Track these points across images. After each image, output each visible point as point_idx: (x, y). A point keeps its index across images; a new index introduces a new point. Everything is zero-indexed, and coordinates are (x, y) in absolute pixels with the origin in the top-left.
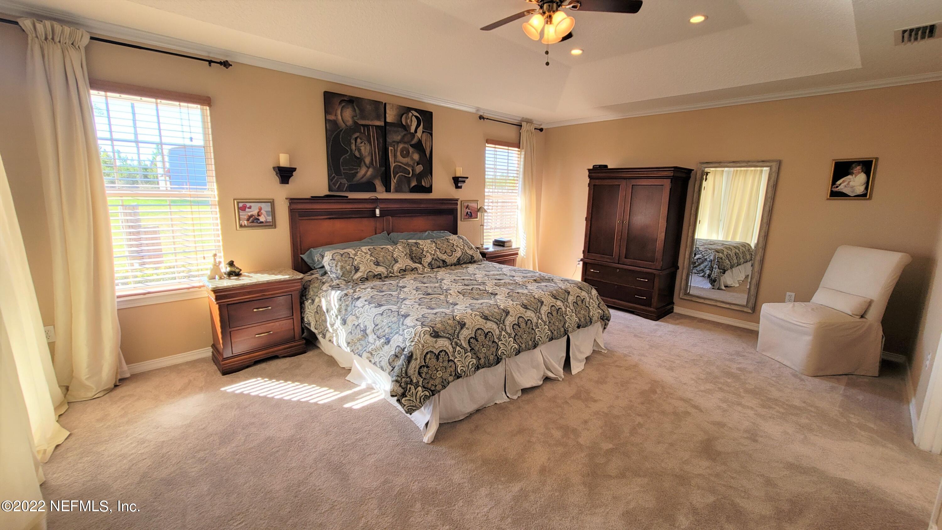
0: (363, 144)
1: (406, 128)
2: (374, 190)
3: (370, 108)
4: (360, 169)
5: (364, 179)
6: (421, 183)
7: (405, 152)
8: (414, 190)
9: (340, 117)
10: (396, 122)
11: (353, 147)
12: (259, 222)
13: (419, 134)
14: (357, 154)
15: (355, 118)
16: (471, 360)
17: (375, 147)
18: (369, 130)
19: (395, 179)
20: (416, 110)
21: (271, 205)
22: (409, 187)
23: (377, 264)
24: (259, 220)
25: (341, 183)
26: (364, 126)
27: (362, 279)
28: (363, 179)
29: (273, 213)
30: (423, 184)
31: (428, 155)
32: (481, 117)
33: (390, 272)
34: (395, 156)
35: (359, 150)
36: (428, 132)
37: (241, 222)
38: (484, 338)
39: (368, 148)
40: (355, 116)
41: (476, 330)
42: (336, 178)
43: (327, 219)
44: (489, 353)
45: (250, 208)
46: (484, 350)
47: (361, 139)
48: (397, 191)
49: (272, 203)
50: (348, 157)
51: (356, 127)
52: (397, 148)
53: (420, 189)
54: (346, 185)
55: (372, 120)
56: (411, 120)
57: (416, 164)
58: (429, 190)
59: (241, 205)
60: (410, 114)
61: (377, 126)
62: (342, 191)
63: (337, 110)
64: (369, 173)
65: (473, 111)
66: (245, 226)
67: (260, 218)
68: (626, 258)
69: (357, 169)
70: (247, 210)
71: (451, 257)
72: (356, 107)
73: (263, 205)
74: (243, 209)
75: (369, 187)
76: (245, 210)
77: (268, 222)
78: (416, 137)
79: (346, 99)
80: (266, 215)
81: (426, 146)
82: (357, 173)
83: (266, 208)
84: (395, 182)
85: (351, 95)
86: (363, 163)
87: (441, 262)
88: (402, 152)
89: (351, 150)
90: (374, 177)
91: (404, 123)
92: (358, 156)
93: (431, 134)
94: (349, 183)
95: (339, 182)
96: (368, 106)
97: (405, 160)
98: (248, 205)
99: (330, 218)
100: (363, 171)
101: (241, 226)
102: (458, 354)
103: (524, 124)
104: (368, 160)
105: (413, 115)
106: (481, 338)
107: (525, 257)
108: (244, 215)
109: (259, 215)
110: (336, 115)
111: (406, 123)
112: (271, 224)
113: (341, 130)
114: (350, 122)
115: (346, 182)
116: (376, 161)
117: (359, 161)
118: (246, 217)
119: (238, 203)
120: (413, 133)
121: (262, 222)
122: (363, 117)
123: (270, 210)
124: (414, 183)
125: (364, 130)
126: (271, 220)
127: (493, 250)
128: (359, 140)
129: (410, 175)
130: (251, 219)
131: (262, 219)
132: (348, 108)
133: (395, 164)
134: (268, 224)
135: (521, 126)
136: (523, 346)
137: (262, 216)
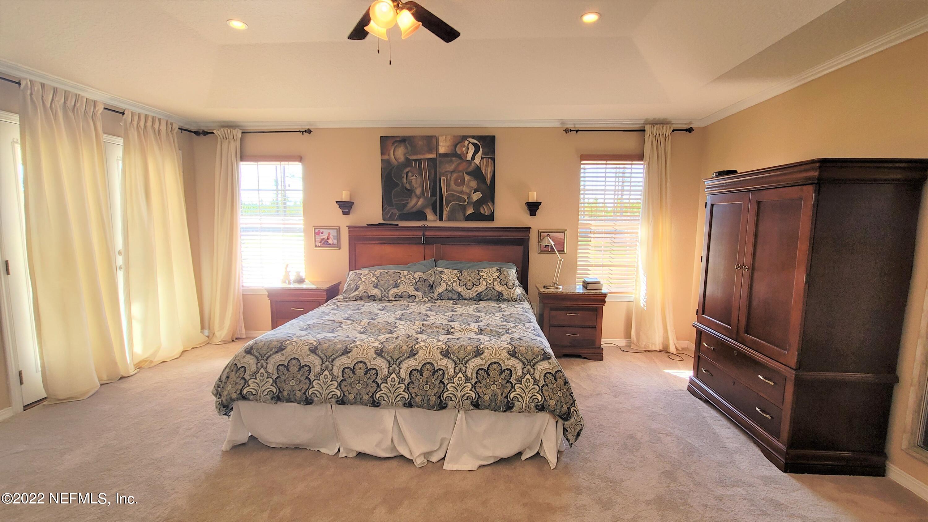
0: (414, 177)
1: (461, 157)
2: (424, 218)
3: (422, 144)
4: (411, 200)
5: (415, 209)
6: (480, 210)
7: (459, 181)
8: (469, 218)
9: (392, 156)
10: (449, 152)
11: (405, 180)
12: (328, 244)
13: (477, 161)
14: (408, 186)
15: (407, 155)
16: (269, 386)
17: (426, 180)
18: (420, 164)
19: (447, 208)
20: (473, 137)
21: (337, 231)
22: (465, 215)
23: (376, 286)
24: (328, 242)
25: (392, 213)
26: (415, 160)
27: (357, 298)
28: (413, 209)
29: (338, 237)
30: (482, 211)
31: (488, 182)
32: (567, 131)
33: (385, 296)
34: (448, 185)
35: (410, 183)
36: (489, 158)
37: (316, 243)
38: (297, 370)
39: (419, 180)
40: (406, 153)
41: (291, 359)
42: (388, 209)
43: (379, 244)
44: (297, 388)
45: (322, 233)
46: (293, 383)
47: (411, 173)
48: (449, 219)
49: (338, 230)
50: (399, 190)
51: (408, 162)
52: (451, 177)
53: (477, 216)
54: (397, 215)
55: (424, 154)
56: (468, 148)
57: (473, 192)
58: (491, 217)
59: (317, 231)
60: (467, 142)
61: (428, 160)
62: (394, 220)
63: (390, 150)
64: (420, 203)
65: (557, 125)
66: (319, 247)
67: (329, 241)
68: (747, 332)
69: (407, 200)
70: (321, 234)
71: (469, 291)
72: (408, 146)
73: (331, 231)
74: (318, 233)
75: (420, 215)
76: (319, 235)
77: (334, 244)
78: (473, 164)
79: (398, 139)
80: (333, 239)
81: (486, 173)
82: (408, 203)
83: (333, 233)
84: (448, 210)
85: (403, 135)
86: (413, 194)
87: (457, 295)
88: (456, 180)
89: (402, 183)
90: (424, 207)
91: (458, 152)
92: (410, 188)
93: (493, 160)
94: (400, 213)
95: (391, 212)
96: (420, 143)
97: (459, 189)
98: (321, 231)
99: (381, 244)
100: (413, 201)
101: (316, 246)
102: (261, 376)
103: (648, 128)
104: (418, 191)
105: (470, 142)
106: (294, 369)
107: (645, 308)
108: (318, 238)
109: (328, 239)
110: (389, 155)
111: (462, 151)
112: (336, 246)
113: (393, 167)
114: (402, 159)
115: (397, 212)
116: (427, 191)
117: (409, 192)
118: (320, 240)
119: (315, 229)
120: (469, 160)
121: (330, 244)
122: (415, 153)
123: (336, 235)
124: (470, 211)
125: (415, 164)
126: (336, 243)
127: (581, 291)
128: (410, 174)
129: (466, 203)
130: (323, 241)
131: (330, 242)
132: (401, 147)
133: (447, 193)
134: (334, 246)
135: (644, 131)
136: (351, 397)
137: (330, 239)
